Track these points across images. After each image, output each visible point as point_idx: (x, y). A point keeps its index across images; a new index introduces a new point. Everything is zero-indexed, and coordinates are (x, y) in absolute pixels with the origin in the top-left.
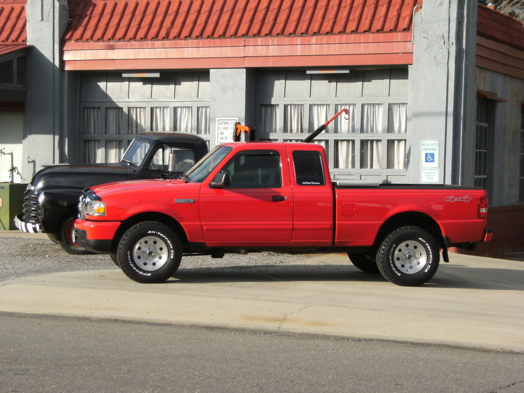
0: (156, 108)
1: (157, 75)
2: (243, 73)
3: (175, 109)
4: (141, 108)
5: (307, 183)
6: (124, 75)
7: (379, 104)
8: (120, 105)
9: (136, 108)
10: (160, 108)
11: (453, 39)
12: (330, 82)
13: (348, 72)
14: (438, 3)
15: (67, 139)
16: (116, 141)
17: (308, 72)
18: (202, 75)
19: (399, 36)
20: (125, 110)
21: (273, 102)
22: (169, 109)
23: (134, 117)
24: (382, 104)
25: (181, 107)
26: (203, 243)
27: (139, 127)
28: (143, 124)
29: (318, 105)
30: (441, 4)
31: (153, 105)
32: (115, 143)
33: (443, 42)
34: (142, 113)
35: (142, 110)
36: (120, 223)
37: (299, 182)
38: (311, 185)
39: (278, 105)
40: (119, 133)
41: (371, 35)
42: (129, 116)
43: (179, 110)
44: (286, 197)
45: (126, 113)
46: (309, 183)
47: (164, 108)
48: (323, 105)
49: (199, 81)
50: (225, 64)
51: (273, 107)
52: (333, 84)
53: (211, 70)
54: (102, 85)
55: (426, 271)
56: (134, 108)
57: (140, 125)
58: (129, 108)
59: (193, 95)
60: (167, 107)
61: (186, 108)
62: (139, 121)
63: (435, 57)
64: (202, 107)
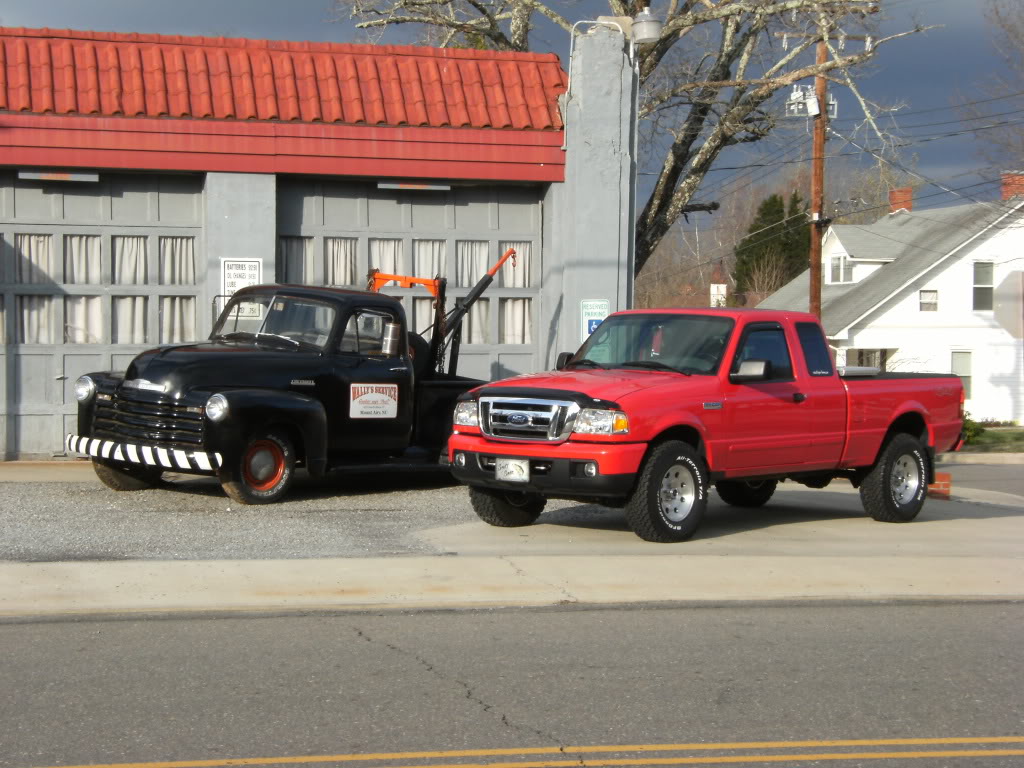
0: (72, 236)
1: (94, 178)
2: (270, 183)
3: (114, 238)
4: (39, 235)
5: (817, 372)
6: (22, 176)
7: (483, 242)
9: (30, 235)
10: (81, 236)
11: (626, 149)
12: (398, 202)
13: (448, 188)
14: (605, 90)
17: (381, 186)
18: (191, 181)
19: (539, 138)
20: (9, 239)
21: (303, 233)
22: (97, 240)
23: (25, 253)
24: (486, 241)
25: (124, 237)
27: (34, 271)
28: (43, 267)
29: (380, 240)
30: (608, 93)
31: (69, 231)
33: (611, 151)
34: (41, 245)
35: (42, 238)
36: (646, 445)
37: (810, 372)
38: (821, 375)
39: (310, 238)
41: (493, 132)
42: (16, 253)
43: (119, 242)
44: (805, 396)
45: (10, 246)
46: (819, 373)
47: (88, 236)
48: (388, 240)
49: (160, 192)
50: (239, 164)
51: (301, 239)
52: (405, 207)
53: (209, 176)
55: (919, 499)
56: (25, 235)
57: (37, 267)
58: (16, 235)
59: (149, 216)
60: (95, 236)
61: (133, 237)
62: (34, 260)
63: (601, 173)
64: (166, 237)
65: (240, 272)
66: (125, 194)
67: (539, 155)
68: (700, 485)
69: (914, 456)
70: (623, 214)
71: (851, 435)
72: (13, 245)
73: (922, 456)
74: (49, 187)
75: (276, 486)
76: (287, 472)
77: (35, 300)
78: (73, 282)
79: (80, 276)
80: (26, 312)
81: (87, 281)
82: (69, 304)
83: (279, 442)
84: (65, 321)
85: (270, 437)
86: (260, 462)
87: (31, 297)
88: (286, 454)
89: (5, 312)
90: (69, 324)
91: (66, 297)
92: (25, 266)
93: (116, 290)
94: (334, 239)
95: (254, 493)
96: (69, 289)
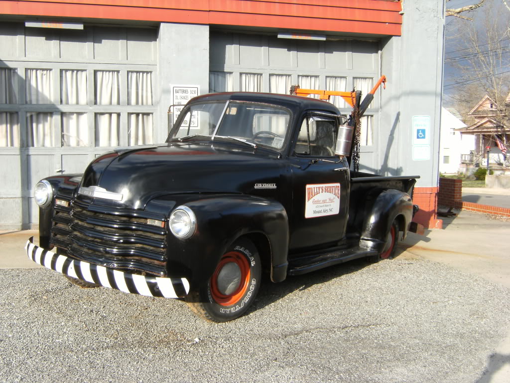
0: (67, 70)
1: (80, 27)
2: (206, 31)
3: (96, 72)
4: (43, 70)
6: (28, 24)
7: (341, 77)
8: (11, 65)
9: (37, 70)
10: (73, 71)
11: (441, 15)
12: (289, 50)
13: (324, 39)
16: (6, 113)
17: (279, 36)
18: (149, 32)
19: (386, 5)
20: (21, 73)
21: (226, 70)
22: (84, 73)
23: (33, 83)
24: (344, 77)
25: (103, 71)
27: (40, 95)
28: (46, 93)
29: (277, 75)
31: (63, 66)
32: (4, 115)
33: (432, 16)
34: (44, 77)
35: (45, 72)
40: (11, 102)
42: (27, 82)
43: (99, 75)
45: (22, 78)
47: (78, 71)
48: (282, 75)
51: (224, 74)
52: (293, 53)
53: (162, 25)
56: (33, 69)
57: (42, 94)
58: (26, 70)
59: (121, 56)
60: (82, 71)
61: (109, 71)
62: (40, 89)
63: (426, 30)
64: (132, 72)
65: (184, 95)
66: (103, 41)
67: (386, 17)
72: (24, 78)
74: (50, 34)
75: (243, 298)
76: (254, 282)
77: (41, 116)
78: (67, 103)
79: (72, 100)
80: (34, 125)
81: (77, 103)
82: (65, 119)
83: (247, 252)
84: (62, 131)
85: (237, 248)
86: (228, 277)
87: (38, 114)
88: (253, 264)
89: (19, 124)
90: (65, 133)
91: (63, 114)
92: (33, 92)
93: (98, 109)
94: (246, 74)
95: (222, 311)
96: (64, 108)
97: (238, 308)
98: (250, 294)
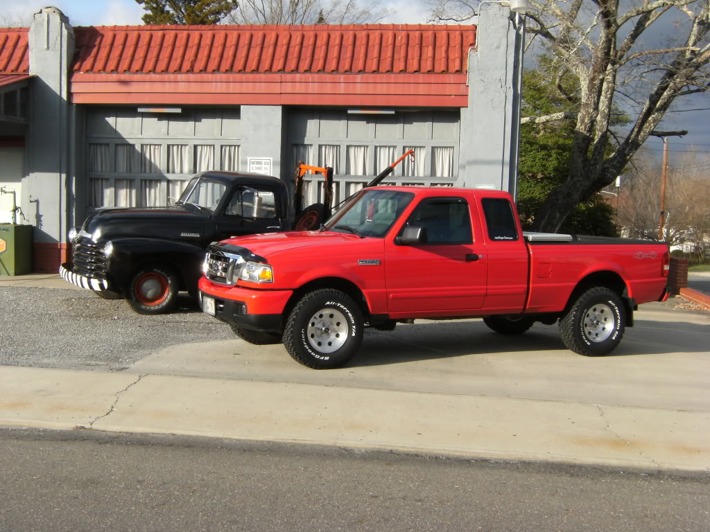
0: (173, 145)
1: (179, 111)
2: (279, 110)
3: (195, 147)
4: (155, 145)
5: (499, 238)
6: (140, 110)
7: (421, 147)
8: (131, 142)
9: (150, 145)
10: (178, 145)
11: (510, 83)
12: (368, 123)
13: (393, 112)
14: (495, 45)
15: (74, 178)
16: (127, 180)
17: (349, 112)
18: (232, 111)
19: (452, 78)
20: (138, 148)
21: (306, 143)
22: (187, 147)
23: (148, 156)
24: (424, 147)
25: (202, 145)
26: (387, 315)
27: (153, 168)
28: (158, 164)
29: (355, 146)
30: (498, 47)
31: (170, 142)
32: (125, 182)
33: (499, 86)
34: (156, 151)
35: (157, 147)
36: (291, 292)
37: (491, 237)
38: (504, 240)
39: (311, 145)
40: (130, 171)
41: (421, 75)
42: (142, 155)
43: (199, 149)
44: (480, 256)
45: (138, 152)
46: (502, 238)
47: (182, 145)
48: (360, 146)
49: (222, 119)
50: (259, 100)
51: (305, 146)
52: (372, 125)
53: (242, 107)
54: (111, 120)
55: (614, 338)
56: (147, 145)
57: (155, 164)
58: (142, 145)
59: (216, 133)
60: (185, 145)
61: (207, 146)
62: (153, 161)
63: (492, 100)
64: (226, 146)
65: (259, 166)
66: (203, 120)
67: (451, 90)
68: (353, 325)
69: (609, 305)
70: (507, 128)
71: (533, 287)
72: (140, 151)
73: (616, 306)
74: (161, 116)
75: (162, 302)
76: (170, 294)
77: (153, 183)
78: (174, 172)
79: (177, 169)
80: (147, 189)
81: (181, 172)
82: (171, 185)
83: (163, 273)
84: (168, 194)
85: (155, 270)
86: (149, 288)
87: (151, 181)
88: (170, 282)
89: (136, 189)
90: (171, 197)
91: (169, 181)
92: (147, 163)
94: (326, 146)
95: (143, 307)
96: (170, 176)
97: (157, 308)
98: (167, 301)
